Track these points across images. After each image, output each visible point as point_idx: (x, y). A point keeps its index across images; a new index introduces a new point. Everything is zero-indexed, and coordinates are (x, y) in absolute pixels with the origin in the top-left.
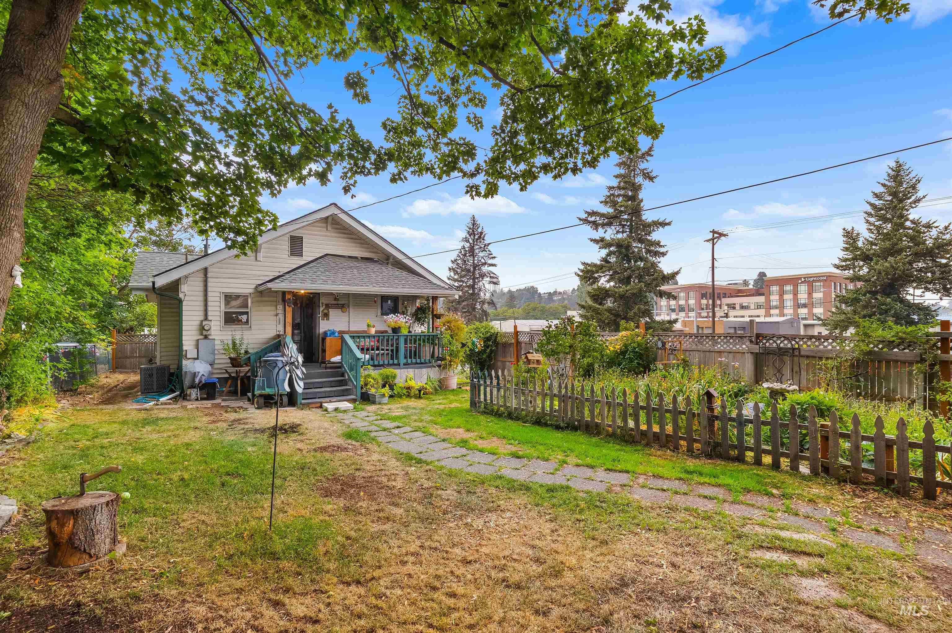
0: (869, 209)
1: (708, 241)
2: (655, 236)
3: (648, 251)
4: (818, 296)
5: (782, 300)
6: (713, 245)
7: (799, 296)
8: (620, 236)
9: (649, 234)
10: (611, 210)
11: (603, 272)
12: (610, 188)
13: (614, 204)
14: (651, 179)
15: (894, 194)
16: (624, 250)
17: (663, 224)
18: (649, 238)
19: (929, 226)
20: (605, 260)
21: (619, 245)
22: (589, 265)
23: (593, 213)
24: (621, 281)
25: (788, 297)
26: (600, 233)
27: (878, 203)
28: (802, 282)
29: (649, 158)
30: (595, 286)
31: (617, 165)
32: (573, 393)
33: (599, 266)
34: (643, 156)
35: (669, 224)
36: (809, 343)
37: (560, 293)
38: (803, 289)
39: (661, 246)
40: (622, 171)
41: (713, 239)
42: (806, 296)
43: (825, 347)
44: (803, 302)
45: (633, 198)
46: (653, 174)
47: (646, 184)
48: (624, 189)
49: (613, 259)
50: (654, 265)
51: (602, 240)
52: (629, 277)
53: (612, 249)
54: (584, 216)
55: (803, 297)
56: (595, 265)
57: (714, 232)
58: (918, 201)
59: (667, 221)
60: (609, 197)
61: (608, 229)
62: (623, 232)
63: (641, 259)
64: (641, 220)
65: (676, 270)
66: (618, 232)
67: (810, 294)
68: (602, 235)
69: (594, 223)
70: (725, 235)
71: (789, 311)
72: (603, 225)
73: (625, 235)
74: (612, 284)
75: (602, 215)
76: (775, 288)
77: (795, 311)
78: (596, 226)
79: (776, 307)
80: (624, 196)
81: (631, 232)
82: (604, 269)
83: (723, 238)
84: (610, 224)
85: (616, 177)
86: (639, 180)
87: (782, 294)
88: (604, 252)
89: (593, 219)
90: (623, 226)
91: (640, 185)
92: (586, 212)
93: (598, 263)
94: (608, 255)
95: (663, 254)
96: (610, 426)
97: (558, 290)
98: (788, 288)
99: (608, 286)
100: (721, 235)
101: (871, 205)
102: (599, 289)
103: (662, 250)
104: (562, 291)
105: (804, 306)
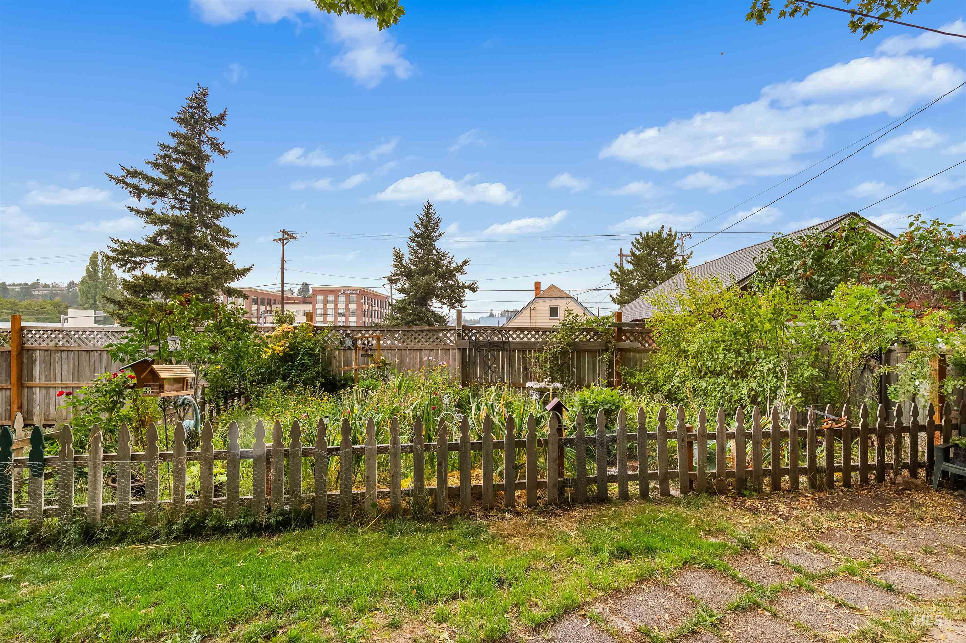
0: (411, 234)
1: (277, 240)
2: (224, 222)
3: (215, 239)
4: (353, 306)
5: (326, 309)
6: (283, 245)
7: (340, 306)
8: (177, 212)
9: (217, 218)
10: (164, 178)
11: (147, 256)
12: (165, 147)
13: (169, 170)
14: (222, 152)
15: (426, 227)
16: (184, 231)
17: (235, 211)
18: (217, 222)
19: (444, 256)
20: (153, 240)
21: (176, 223)
22: (125, 244)
23: (134, 173)
24: (179, 272)
25: (331, 306)
26: (145, 203)
27: (417, 231)
28: (342, 294)
29: (219, 127)
30: (138, 272)
31: (175, 119)
32: (295, 443)
33: (144, 247)
34: (213, 121)
35: (241, 212)
36: (514, 336)
37: (46, 286)
38: (342, 299)
39: (229, 236)
40: (183, 130)
41: (283, 240)
42: (344, 306)
43: (529, 339)
44: (342, 311)
45: (197, 169)
46: (225, 148)
47: (215, 155)
48: (183, 153)
49: (164, 241)
50: (222, 256)
51: (149, 213)
52: (190, 268)
53: (165, 227)
54: (120, 174)
55: (342, 307)
56: (138, 246)
57: (284, 232)
58: (439, 235)
59: (239, 208)
60: (162, 157)
61: (159, 201)
62: (181, 209)
63: (207, 246)
64: (207, 199)
65: (247, 266)
66: (173, 207)
67: (347, 304)
68: (150, 207)
69: (136, 188)
70: (294, 238)
71: (331, 319)
72: (150, 193)
73: (184, 213)
74: (165, 273)
75: (150, 180)
76: (320, 298)
77: (336, 319)
78: (138, 192)
79: (321, 315)
80: (185, 162)
81: (192, 210)
82: (152, 252)
83: (292, 240)
84: (161, 194)
85: (174, 135)
86: (206, 149)
87: (326, 303)
88: (152, 230)
89: (135, 181)
90: (182, 201)
91: (207, 155)
92: (124, 169)
93: (143, 243)
94: (160, 234)
95: (233, 245)
96: (385, 495)
97: (42, 281)
98: (331, 298)
99: (158, 275)
100: (291, 237)
101: (414, 232)
102: (145, 277)
103: (231, 240)
104: (50, 283)
105: (343, 315)
